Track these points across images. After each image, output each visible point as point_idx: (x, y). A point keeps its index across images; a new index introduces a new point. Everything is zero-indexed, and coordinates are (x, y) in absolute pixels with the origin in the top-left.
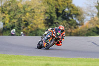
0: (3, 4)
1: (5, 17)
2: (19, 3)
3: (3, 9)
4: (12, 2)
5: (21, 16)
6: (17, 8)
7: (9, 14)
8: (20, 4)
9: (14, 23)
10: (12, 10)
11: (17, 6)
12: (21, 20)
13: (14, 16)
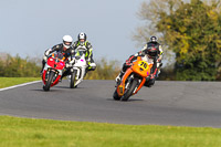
0: (174, 10)
1: (179, 40)
2: (210, 9)
3: (174, 21)
4: (195, 7)
5: (214, 39)
6: (206, 21)
7: (188, 33)
8: (212, 12)
9: (200, 52)
10: (194, 23)
11: (207, 16)
12: (215, 46)
13: (200, 38)
